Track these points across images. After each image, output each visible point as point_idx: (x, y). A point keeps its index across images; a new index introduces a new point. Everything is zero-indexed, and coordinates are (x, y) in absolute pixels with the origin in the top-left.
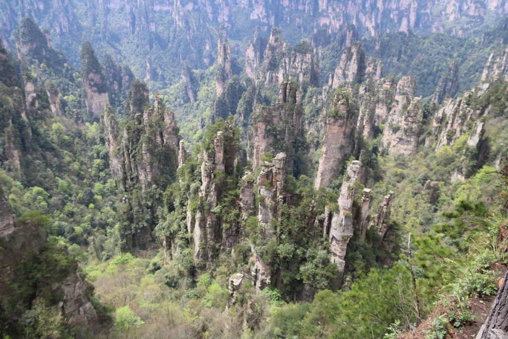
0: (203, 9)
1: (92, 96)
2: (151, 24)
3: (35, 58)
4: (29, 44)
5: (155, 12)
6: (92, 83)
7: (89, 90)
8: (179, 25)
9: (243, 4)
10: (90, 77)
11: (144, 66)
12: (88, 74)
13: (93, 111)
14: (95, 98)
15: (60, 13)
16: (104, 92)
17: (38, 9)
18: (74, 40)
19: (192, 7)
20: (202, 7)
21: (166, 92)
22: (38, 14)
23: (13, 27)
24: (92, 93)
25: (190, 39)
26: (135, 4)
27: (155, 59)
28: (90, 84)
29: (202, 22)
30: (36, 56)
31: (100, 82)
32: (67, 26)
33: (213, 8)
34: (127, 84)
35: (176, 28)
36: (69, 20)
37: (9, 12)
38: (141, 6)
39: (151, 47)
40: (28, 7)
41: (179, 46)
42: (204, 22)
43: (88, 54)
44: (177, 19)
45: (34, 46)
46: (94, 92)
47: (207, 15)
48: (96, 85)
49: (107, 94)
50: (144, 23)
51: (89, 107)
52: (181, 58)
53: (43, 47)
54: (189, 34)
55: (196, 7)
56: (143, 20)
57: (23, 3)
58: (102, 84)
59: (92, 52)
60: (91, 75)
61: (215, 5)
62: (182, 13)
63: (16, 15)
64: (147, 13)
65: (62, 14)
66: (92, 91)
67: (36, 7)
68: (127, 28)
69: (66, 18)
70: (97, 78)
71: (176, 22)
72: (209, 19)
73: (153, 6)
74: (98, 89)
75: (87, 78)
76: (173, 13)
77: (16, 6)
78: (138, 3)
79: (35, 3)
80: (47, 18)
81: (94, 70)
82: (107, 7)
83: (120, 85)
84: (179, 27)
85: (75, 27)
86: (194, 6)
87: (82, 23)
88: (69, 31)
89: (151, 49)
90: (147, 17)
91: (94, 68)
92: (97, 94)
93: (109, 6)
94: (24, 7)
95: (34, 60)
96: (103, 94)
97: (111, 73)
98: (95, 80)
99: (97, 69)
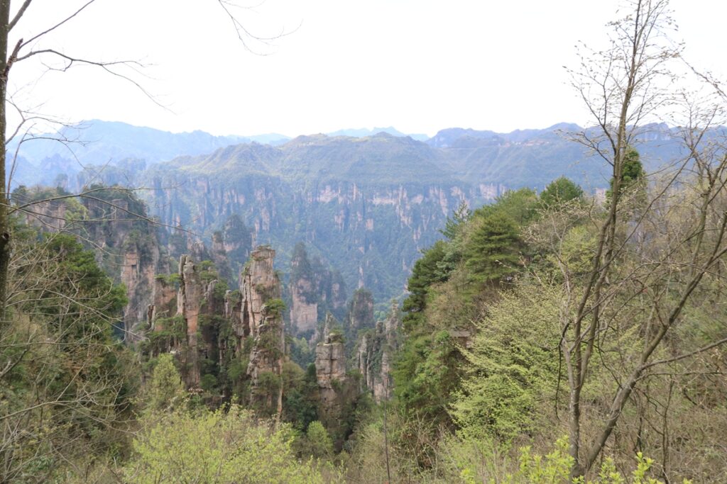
0: (435, 202)
1: (299, 307)
2: (368, 220)
3: (236, 260)
4: (233, 244)
5: (374, 206)
6: (301, 291)
7: (296, 300)
8: (403, 222)
9: (489, 195)
10: (299, 284)
11: (356, 272)
12: (298, 279)
13: (298, 326)
14: (302, 309)
15: (263, 208)
16: (314, 303)
17: (238, 203)
18: (274, 239)
19: (421, 200)
20: (434, 200)
21: (382, 306)
22: (237, 209)
23: (207, 224)
24: (300, 303)
25: (417, 240)
26: (350, 197)
27: (370, 264)
28: (298, 293)
29: (434, 218)
30: (237, 258)
31: (310, 290)
32: (268, 223)
33: (449, 201)
34: (337, 295)
35: (399, 225)
36: (271, 215)
37: (206, 207)
38: (357, 199)
39: (366, 249)
40: (227, 201)
41: (402, 248)
42: (437, 218)
43: (301, 256)
44: (401, 215)
45: (238, 247)
46: (302, 301)
47: (441, 210)
48: (305, 294)
49: (316, 306)
50: (359, 220)
51: (294, 320)
52: (404, 263)
53: (247, 247)
54: (417, 233)
55: (427, 199)
56: (359, 215)
57: (222, 196)
58: (311, 292)
59: (305, 254)
60: (301, 282)
61: (453, 197)
62: (408, 207)
63: (213, 209)
64: (364, 207)
65: (265, 208)
66: (300, 301)
67: (236, 201)
68: (337, 224)
69: (268, 214)
70: (307, 286)
71: (400, 217)
72: (444, 215)
73: (372, 198)
74: (307, 299)
75: (297, 284)
76: (397, 208)
77: (214, 200)
78: (354, 196)
79: (236, 197)
80: (246, 213)
81: (305, 276)
82: (316, 200)
83: (329, 295)
84: (404, 225)
85: (277, 224)
86: (424, 199)
87: (285, 219)
88: (270, 228)
89: (365, 251)
90: (364, 212)
91: (305, 273)
92: (304, 305)
93: (318, 199)
94: (223, 201)
95: (235, 262)
96: (311, 305)
97: (318, 280)
98: (305, 287)
99: (308, 275)
